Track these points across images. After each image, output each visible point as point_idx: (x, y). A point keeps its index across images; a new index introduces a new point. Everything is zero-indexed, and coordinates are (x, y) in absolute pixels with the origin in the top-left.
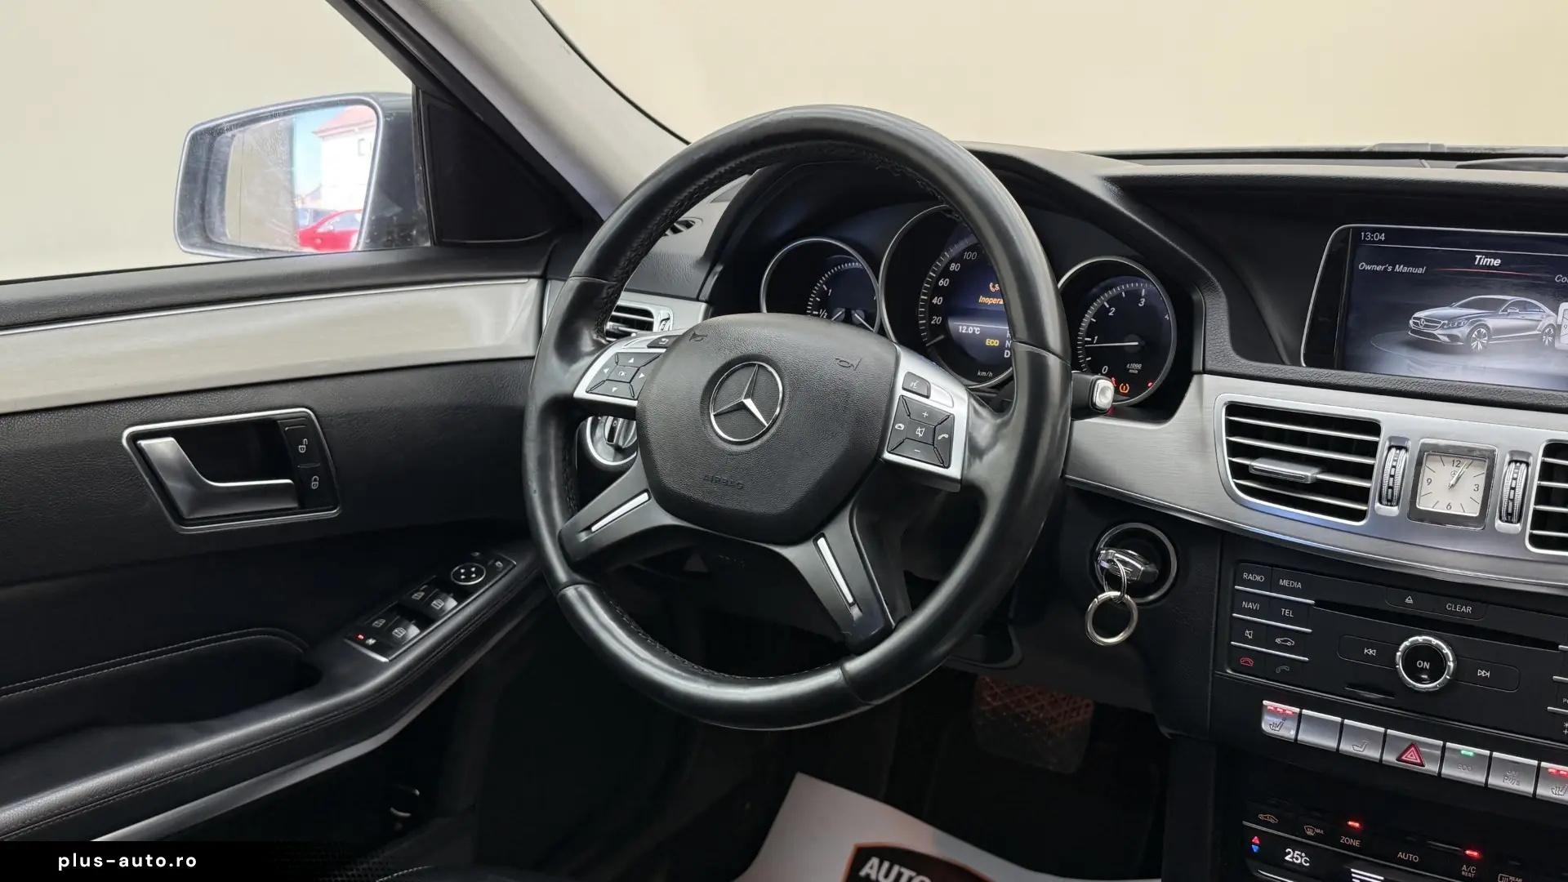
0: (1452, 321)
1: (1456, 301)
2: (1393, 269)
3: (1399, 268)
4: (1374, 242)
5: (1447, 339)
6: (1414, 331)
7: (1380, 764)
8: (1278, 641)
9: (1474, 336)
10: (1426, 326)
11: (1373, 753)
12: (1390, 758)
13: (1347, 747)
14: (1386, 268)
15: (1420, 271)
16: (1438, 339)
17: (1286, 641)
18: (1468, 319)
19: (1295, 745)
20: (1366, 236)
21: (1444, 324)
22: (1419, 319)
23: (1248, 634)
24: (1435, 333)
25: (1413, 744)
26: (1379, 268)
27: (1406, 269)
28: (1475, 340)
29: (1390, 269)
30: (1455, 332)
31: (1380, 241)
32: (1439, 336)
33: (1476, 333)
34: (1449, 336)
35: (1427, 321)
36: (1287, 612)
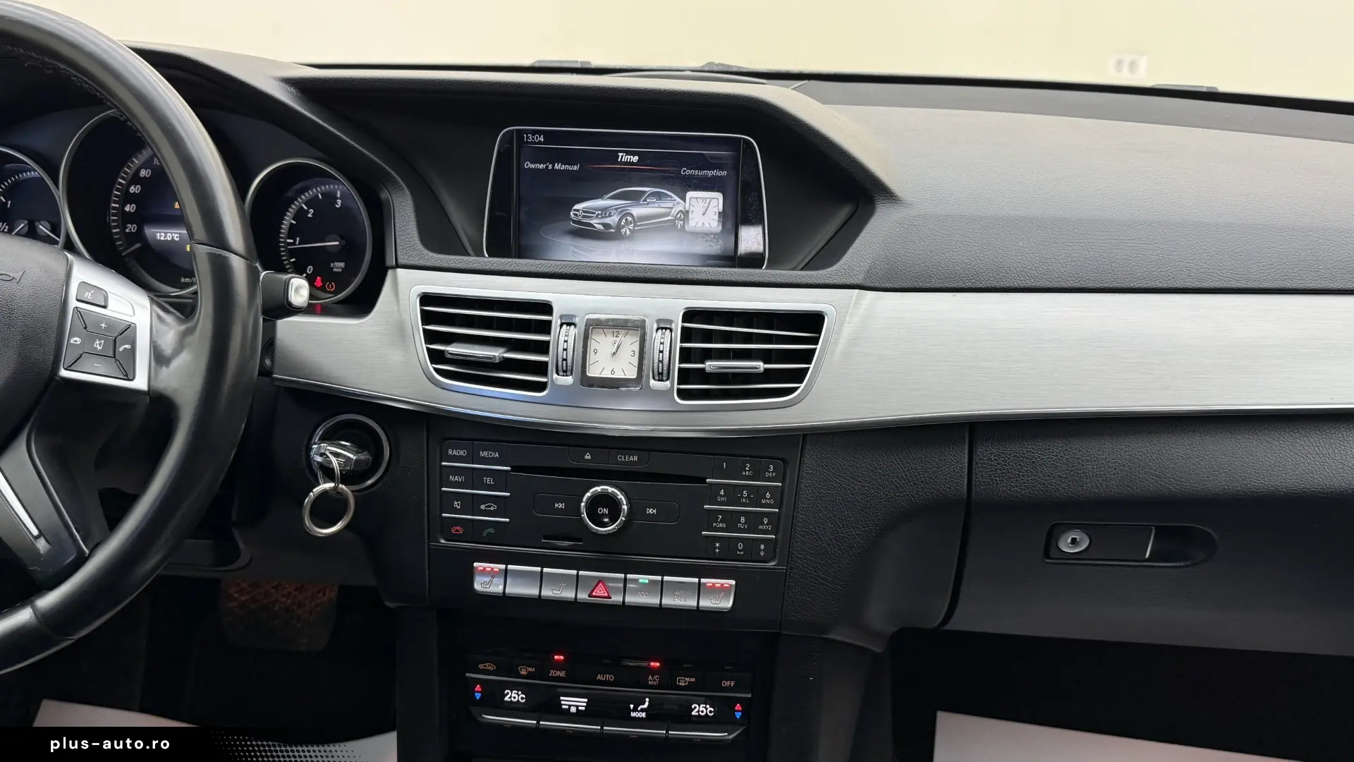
0: (605, 211)
1: (607, 194)
2: (553, 166)
3: (557, 167)
4: (535, 143)
5: (601, 227)
6: (574, 222)
7: (575, 603)
8: (483, 507)
9: (622, 223)
10: (584, 217)
11: (568, 594)
12: (583, 596)
13: (547, 593)
14: (547, 167)
15: (575, 168)
16: (595, 227)
17: (490, 506)
18: (616, 209)
19: (504, 599)
20: (528, 138)
21: (598, 214)
22: (578, 210)
23: (457, 505)
24: (592, 222)
25: (600, 580)
26: (542, 166)
27: (563, 167)
28: (623, 227)
29: (550, 167)
30: (607, 220)
31: (540, 143)
32: (595, 225)
33: (624, 220)
34: (604, 225)
35: (584, 212)
36: (489, 480)
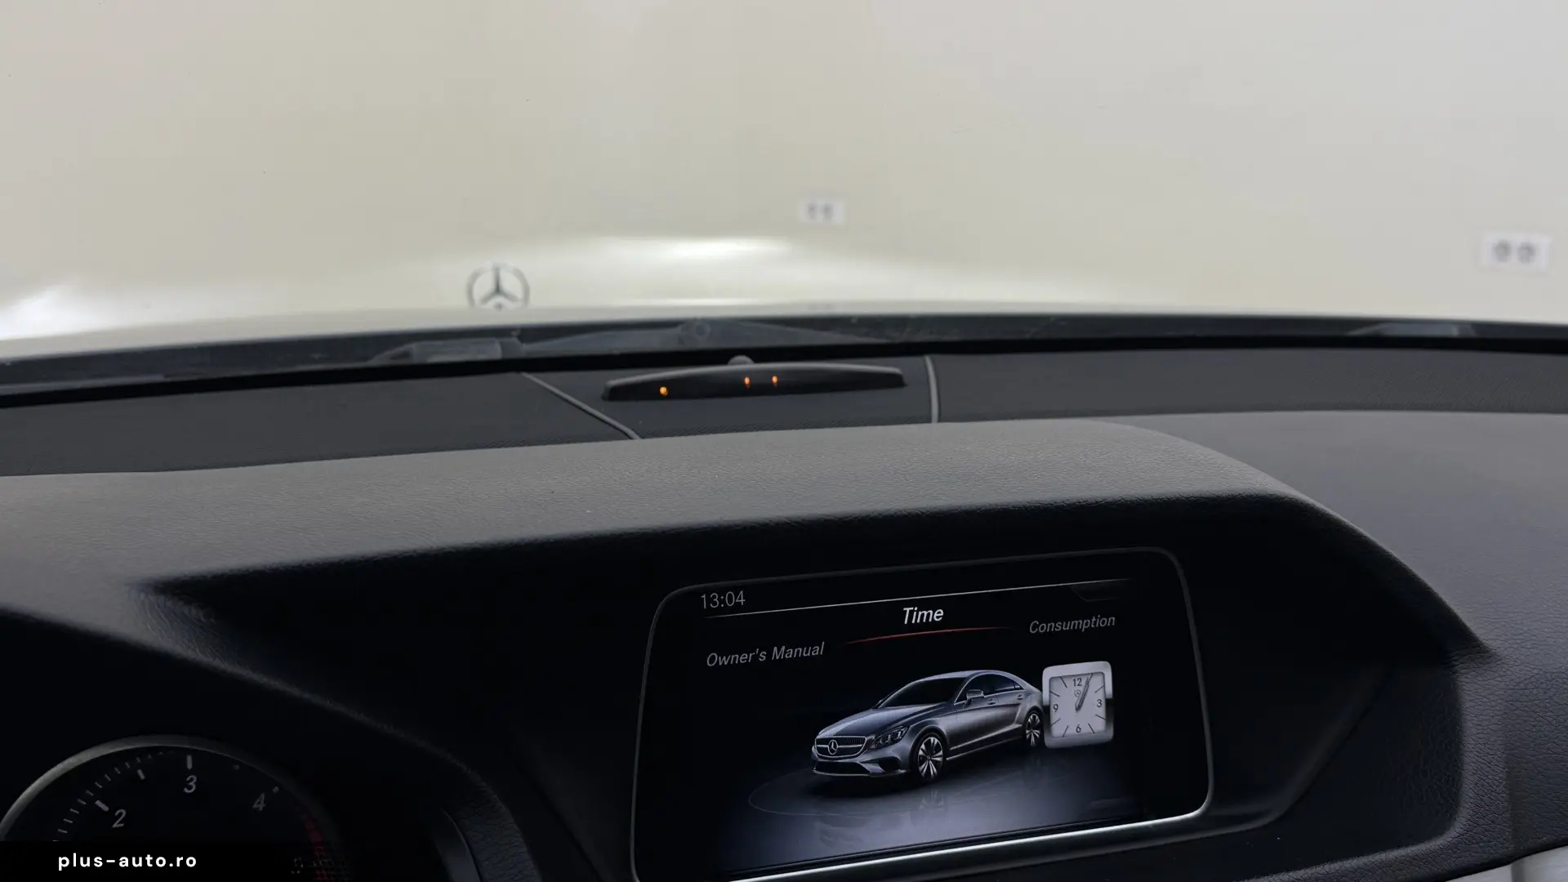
0: (884, 733)
1: (885, 695)
2: (769, 655)
3: (777, 653)
4: (727, 610)
5: (877, 768)
6: (822, 767)
9: (921, 753)
10: (841, 752)
14: (756, 657)
15: (817, 651)
16: (865, 771)
18: (906, 725)
20: (710, 600)
21: (870, 742)
22: (826, 741)
24: (858, 760)
26: (744, 658)
27: (791, 653)
28: (923, 760)
29: (763, 657)
30: (891, 752)
31: (738, 605)
32: (864, 765)
33: (923, 746)
34: (881, 762)
35: (841, 742)
